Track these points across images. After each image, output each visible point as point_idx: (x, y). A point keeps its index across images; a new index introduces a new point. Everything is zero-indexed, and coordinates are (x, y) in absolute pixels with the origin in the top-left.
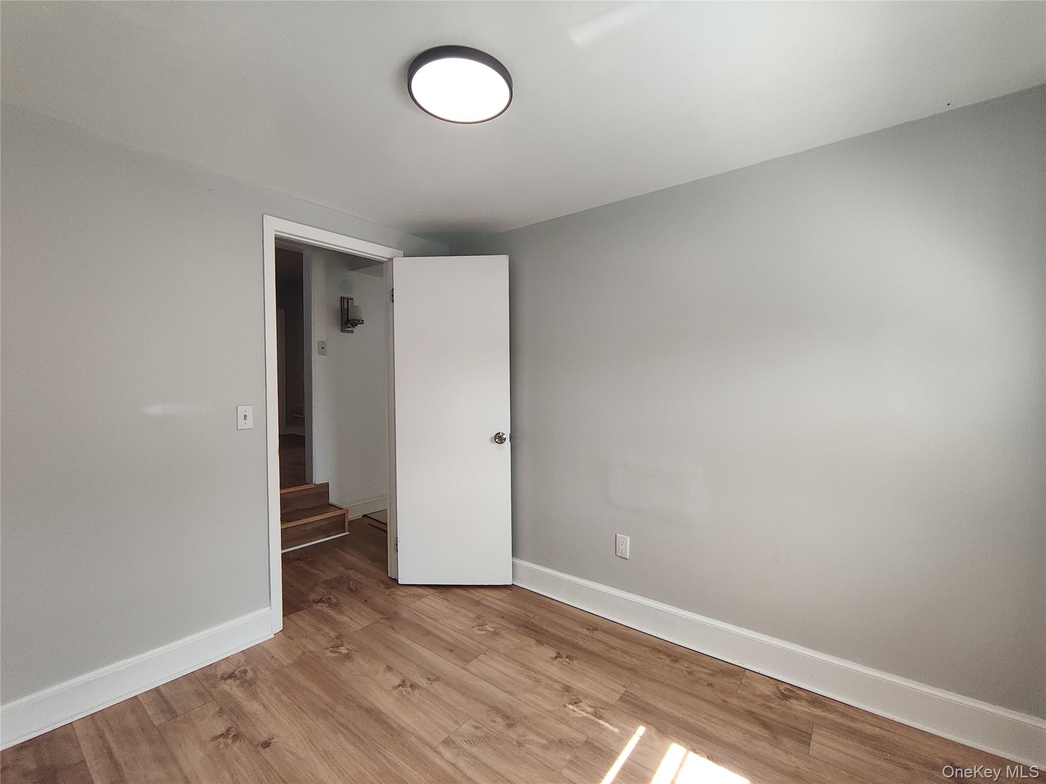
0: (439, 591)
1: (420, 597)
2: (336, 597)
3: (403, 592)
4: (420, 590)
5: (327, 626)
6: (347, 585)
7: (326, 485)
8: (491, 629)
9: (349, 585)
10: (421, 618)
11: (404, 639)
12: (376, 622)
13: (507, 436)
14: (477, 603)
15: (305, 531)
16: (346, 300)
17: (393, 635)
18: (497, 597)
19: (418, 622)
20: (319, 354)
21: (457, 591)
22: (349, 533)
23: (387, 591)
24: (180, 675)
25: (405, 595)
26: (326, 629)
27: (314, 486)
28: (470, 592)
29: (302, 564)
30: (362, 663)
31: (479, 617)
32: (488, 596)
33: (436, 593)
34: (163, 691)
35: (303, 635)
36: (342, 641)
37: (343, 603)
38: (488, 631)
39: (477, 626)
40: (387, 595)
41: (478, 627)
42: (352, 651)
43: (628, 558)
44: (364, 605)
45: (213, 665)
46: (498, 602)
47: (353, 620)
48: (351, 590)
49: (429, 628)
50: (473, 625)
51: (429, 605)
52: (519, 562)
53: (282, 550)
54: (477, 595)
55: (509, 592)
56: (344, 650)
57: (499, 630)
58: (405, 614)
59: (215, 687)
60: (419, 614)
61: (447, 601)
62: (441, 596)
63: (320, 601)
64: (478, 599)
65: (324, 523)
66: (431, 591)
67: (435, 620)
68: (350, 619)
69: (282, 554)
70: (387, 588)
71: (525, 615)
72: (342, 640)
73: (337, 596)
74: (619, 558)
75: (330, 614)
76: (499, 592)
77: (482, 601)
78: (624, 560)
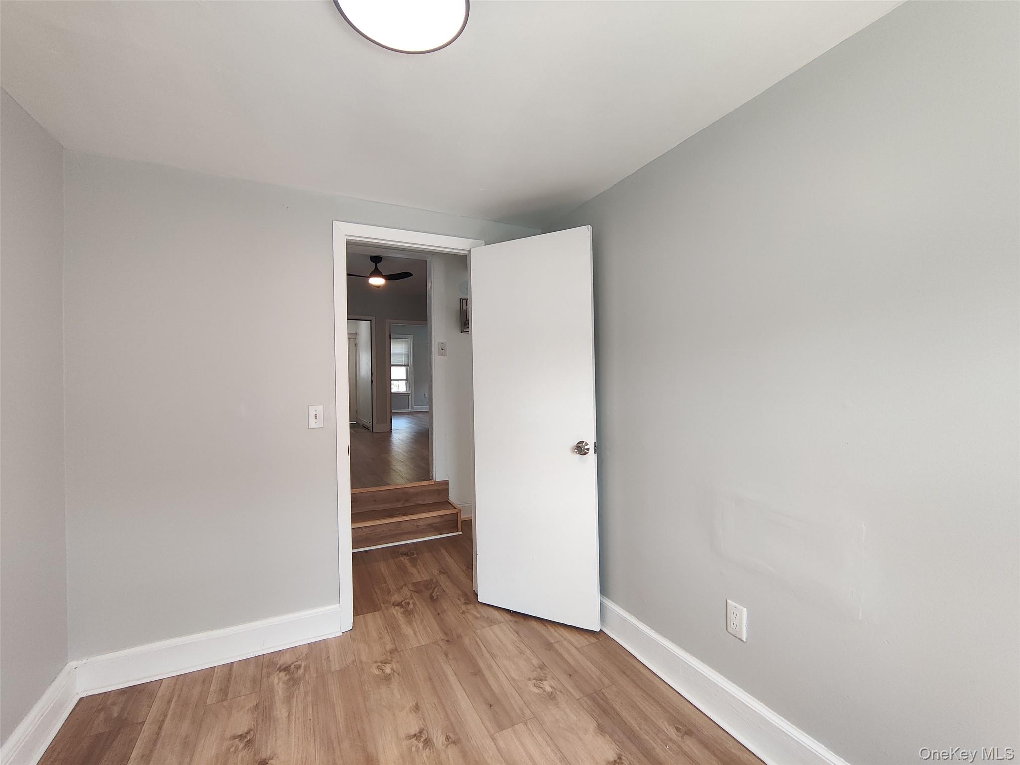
0: (514, 619)
1: (491, 622)
2: (414, 604)
3: (479, 612)
4: (496, 614)
5: (389, 635)
6: (431, 591)
7: (446, 483)
8: (548, 689)
9: (433, 592)
10: (480, 649)
11: (450, 673)
12: (434, 643)
13: (591, 447)
14: (549, 647)
15: (418, 526)
16: (464, 302)
17: (442, 664)
18: (576, 644)
19: (474, 653)
20: (438, 355)
21: (534, 623)
22: (461, 533)
23: (464, 607)
24: (253, 655)
25: (478, 615)
26: (387, 638)
27: (433, 483)
28: (548, 628)
29: (405, 560)
30: (396, 692)
31: (542, 667)
32: (565, 639)
33: (511, 620)
34: (234, 667)
35: (365, 640)
36: (392, 658)
37: (417, 612)
38: (545, 691)
39: (535, 679)
40: (461, 611)
41: (535, 681)
42: (396, 674)
43: (745, 641)
44: (435, 618)
45: (282, 652)
46: (574, 651)
47: (416, 635)
48: (431, 597)
49: (481, 665)
50: (531, 677)
51: (497, 637)
52: (609, 603)
53: (352, 549)
54: (554, 635)
55: (593, 640)
56: (388, 670)
57: (558, 693)
58: (466, 641)
59: (268, 677)
60: (480, 644)
61: (517, 635)
62: (514, 627)
63: (399, 604)
64: (552, 641)
65: (438, 520)
66: (508, 617)
67: (493, 656)
68: (413, 632)
69: (352, 553)
70: (465, 603)
71: (600, 679)
72: (394, 656)
73: (417, 603)
74: (732, 636)
75: (400, 621)
76: (581, 637)
77: (557, 646)
78: (740, 641)
